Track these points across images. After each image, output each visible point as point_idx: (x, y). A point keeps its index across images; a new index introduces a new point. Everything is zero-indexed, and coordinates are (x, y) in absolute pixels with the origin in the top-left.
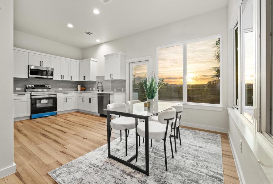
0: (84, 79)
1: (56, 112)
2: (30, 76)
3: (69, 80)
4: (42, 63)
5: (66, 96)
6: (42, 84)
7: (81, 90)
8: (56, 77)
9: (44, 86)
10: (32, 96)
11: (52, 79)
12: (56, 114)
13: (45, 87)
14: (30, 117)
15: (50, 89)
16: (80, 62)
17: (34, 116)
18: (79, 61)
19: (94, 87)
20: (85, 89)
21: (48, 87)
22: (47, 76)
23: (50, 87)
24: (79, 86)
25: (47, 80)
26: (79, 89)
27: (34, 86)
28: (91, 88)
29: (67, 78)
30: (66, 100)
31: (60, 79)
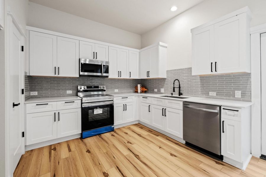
0: (148, 75)
1: (113, 126)
2: (81, 73)
3: (128, 77)
4: (95, 55)
5: (125, 101)
6: (96, 84)
7: (142, 92)
8: (112, 74)
9: (98, 87)
10: (83, 104)
11: (107, 77)
12: (113, 130)
13: (99, 89)
14: (81, 134)
15: (105, 91)
16: (140, 52)
17: (86, 133)
18: (138, 50)
19: (162, 88)
20: (146, 90)
21: (102, 88)
22: (101, 72)
23: (105, 89)
24: (139, 86)
25: (101, 79)
26: (139, 91)
27: (87, 88)
28: (156, 88)
29: (125, 76)
30: (125, 108)
31: (116, 77)
